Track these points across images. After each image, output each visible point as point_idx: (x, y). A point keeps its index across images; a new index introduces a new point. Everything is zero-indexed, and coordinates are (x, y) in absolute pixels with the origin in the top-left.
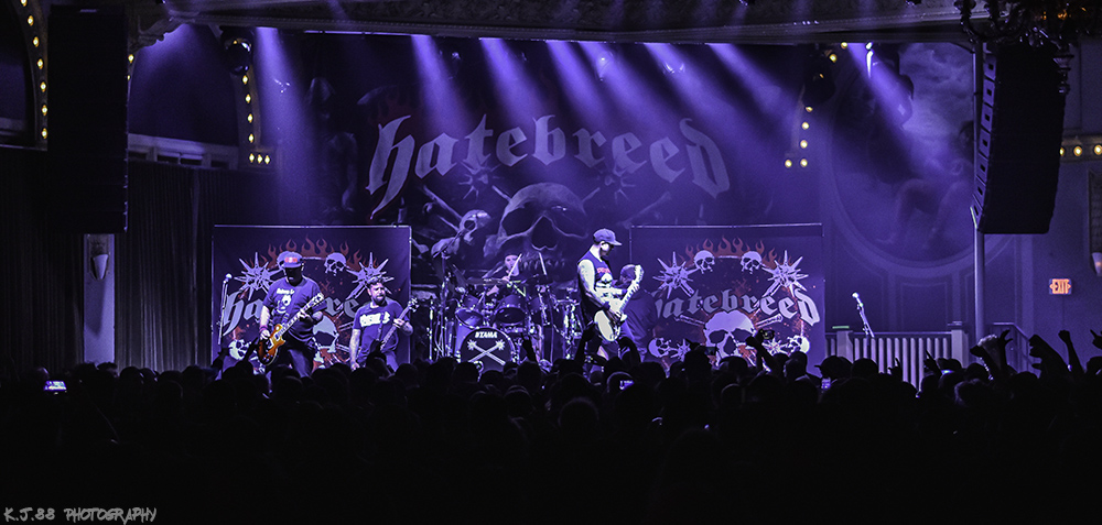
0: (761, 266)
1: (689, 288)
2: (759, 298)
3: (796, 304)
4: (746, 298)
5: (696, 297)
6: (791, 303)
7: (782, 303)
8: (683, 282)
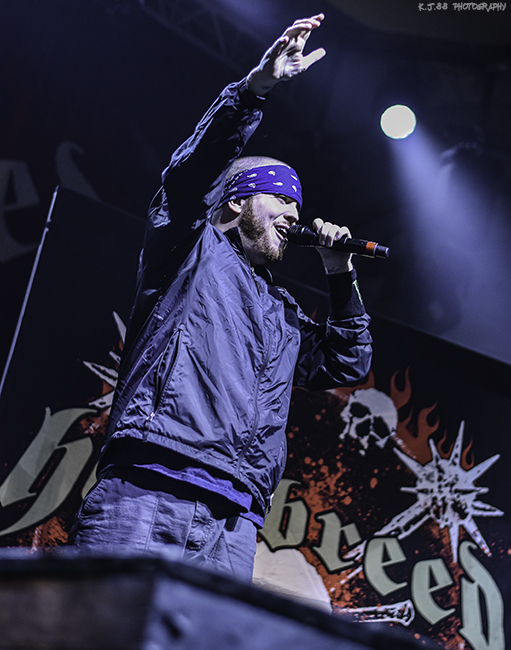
0: (391, 443)
2: (367, 536)
3: (456, 585)
4: (332, 521)
6: (444, 579)
7: (421, 571)
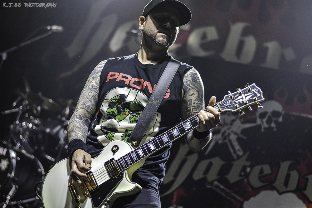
1: (237, 147)
5: (243, 162)
8: (233, 137)
